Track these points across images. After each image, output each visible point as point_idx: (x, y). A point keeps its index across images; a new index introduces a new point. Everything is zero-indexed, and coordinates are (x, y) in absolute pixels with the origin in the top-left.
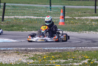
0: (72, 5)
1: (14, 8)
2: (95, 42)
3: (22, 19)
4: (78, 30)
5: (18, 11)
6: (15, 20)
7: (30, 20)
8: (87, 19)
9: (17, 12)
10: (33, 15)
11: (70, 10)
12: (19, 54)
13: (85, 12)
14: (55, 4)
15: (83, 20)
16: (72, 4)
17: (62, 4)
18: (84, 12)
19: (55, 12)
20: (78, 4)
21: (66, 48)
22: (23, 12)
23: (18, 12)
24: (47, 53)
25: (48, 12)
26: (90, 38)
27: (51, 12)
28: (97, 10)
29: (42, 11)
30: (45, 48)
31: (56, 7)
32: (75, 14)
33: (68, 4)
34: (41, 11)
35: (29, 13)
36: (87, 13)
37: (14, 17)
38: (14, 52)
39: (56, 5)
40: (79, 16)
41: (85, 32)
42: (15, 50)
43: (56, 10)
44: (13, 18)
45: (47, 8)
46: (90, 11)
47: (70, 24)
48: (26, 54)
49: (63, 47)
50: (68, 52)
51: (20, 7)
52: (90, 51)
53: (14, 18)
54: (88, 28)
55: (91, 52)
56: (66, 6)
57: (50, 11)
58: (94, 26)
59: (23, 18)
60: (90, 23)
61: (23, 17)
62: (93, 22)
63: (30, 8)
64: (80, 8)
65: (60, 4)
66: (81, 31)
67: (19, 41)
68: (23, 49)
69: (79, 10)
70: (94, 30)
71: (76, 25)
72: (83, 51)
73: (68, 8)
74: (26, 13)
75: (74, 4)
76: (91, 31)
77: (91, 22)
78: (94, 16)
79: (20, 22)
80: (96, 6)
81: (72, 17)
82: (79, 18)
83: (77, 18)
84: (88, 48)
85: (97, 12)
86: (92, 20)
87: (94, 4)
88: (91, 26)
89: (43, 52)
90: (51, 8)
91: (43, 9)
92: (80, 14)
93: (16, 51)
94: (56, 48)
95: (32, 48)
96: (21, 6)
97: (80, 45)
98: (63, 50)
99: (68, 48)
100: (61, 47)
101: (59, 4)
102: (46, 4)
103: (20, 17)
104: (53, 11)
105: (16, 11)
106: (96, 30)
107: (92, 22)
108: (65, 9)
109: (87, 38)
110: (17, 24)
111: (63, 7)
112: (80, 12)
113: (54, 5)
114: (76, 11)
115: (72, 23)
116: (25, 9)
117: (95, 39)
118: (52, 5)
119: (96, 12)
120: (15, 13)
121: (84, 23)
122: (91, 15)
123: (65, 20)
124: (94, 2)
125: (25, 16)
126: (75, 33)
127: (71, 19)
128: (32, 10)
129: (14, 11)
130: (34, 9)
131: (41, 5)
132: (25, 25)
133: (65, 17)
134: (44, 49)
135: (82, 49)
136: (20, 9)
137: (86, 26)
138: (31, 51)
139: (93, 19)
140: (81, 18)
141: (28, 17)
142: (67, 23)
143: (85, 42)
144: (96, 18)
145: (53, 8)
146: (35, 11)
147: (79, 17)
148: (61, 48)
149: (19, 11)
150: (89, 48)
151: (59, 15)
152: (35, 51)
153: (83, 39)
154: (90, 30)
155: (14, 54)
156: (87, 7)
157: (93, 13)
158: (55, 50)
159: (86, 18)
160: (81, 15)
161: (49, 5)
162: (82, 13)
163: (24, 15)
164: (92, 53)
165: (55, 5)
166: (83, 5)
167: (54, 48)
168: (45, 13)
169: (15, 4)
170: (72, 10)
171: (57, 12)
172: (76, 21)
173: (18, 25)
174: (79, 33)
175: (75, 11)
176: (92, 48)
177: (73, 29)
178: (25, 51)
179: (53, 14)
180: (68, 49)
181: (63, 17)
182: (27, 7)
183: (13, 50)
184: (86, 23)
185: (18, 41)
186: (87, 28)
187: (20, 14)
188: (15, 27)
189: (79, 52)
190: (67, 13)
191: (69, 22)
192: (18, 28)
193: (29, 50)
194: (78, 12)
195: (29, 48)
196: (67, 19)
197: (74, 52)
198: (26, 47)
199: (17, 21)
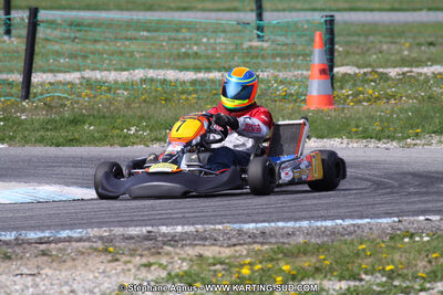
0: (365, 10)
1: (78, 35)
3: (124, 84)
4: (402, 130)
5: (99, 47)
6: (88, 91)
7: (160, 89)
9: (93, 53)
10: (173, 63)
11: (359, 35)
12: (117, 260)
13: (431, 44)
14: (281, 6)
15: (427, 80)
16: (366, 5)
18: (430, 40)
19: (284, 48)
20: (397, 5)
21: (348, 222)
22: (122, 48)
23: (101, 53)
24: (257, 247)
25: (246, 45)
27: (265, 45)
29: (220, 44)
30: (246, 227)
31: (290, 19)
32: (381, 52)
33: (347, 6)
34: (212, 41)
35: (152, 56)
36: (441, 44)
37: (83, 78)
38: (91, 248)
39: (287, 13)
40: (403, 62)
41: (436, 138)
42: (94, 236)
43: (286, 36)
44: (77, 81)
45: (241, 27)
47: (360, 102)
48: (152, 255)
49: (333, 218)
50: (361, 244)
51: (110, 25)
53: (81, 84)
56: (339, 17)
57: (256, 43)
59: (124, 79)
61: (124, 76)
63: (156, 30)
64: (406, 24)
65: (306, 6)
68: (134, 231)
69: (401, 34)
72: (435, 234)
73: (345, 23)
74: (138, 56)
75: (377, 6)
79: (111, 102)
81: (369, 70)
82: (404, 74)
83: (393, 72)
89: (235, 245)
90: (260, 28)
91: (223, 35)
93: (99, 245)
94: (297, 225)
95: (179, 229)
96: (112, 20)
97: (417, 207)
98: (333, 232)
99: (360, 222)
100: (325, 218)
101: (299, 6)
102: (235, 10)
103: (112, 76)
104: (273, 41)
105: (90, 47)
108: (336, 32)
110: (98, 110)
111: (323, 20)
112: (407, 45)
113: (276, 14)
114: (389, 40)
115: (369, 100)
116: (131, 33)
118: (267, 11)
120: (85, 57)
123: (337, 85)
125: (137, 71)
126: (389, 145)
127: (365, 80)
129: (79, 46)
130: (180, 35)
131: (213, 15)
132: (138, 113)
133: (336, 70)
134: (240, 232)
135: (429, 225)
136: (107, 35)
138: (174, 240)
140: (415, 70)
141: (151, 73)
142: (348, 96)
146: (183, 46)
147: (406, 69)
148: (324, 224)
149: (107, 47)
151: (305, 59)
152: (195, 240)
155: (93, 256)
158: (294, 234)
159: (437, 69)
160: (415, 55)
161: (252, 10)
162: (419, 45)
163: (131, 66)
165: (281, 14)
166: (421, 9)
167: (291, 224)
168: (233, 54)
169: (82, 14)
170: (367, 36)
171: (294, 44)
172: (390, 87)
173: (104, 117)
174: (409, 146)
175: (384, 40)
177: (377, 127)
178: (148, 244)
179: (274, 56)
180: (359, 227)
181: (327, 71)
182: (145, 26)
183: (89, 239)
187: (111, 60)
188: (90, 125)
189: (417, 239)
190: (341, 49)
191: (356, 95)
192: (103, 128)
193: (164, 235)
194: (395, 43)
195: (164, 229)
196: (347, 81)
197: (391, 238)
198: (149, 223)
199: (95, 97)
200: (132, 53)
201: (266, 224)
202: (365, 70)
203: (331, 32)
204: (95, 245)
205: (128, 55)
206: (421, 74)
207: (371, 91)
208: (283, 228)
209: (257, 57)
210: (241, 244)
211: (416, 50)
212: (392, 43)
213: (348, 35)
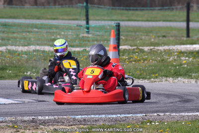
0: (135, 20)
1: (6, 29)
2: (187, 101)
3: (25, 52)
4: (150, 74)
5: (15, 35)
6: (9, 55)
7: (41, 54)
8: (170, 50)
9: (12, 38)
10: (48, 43)
11: (132, 32)
12: (18, 131)
13: (164, 36)
14: (98, 18)
15: (161, 52)
16: (135, 18)
17: (114, 18)
18: (164, 34)
19: (98, 37)
20: (149, 19)
21: (123, 116)
22: (26, 36)
23: (15, 38)
24: (82, 126)
25: (81, 35)
26: (176, 94)
27: (90, 35)
28: (191, 31)
29: (70, 35)
30: (77, 117)
31: (101, 24)
32: (141, 39)
33: (127, 19)
34: (66, 33)
35: (39, 40)
36: (169, 37)
37: (7, 49)
38: (7, 126)
39: (100, 22)
40: (152, 44)
41: (164, 79)
42: (9, 121)
43: (99, 32)
44: (4, 51)
45: (78, 27)
46: (174, 32)
47: (131, 62)
48: (34, 129)
49: (116, 114)
50: (128, 125)
51: (19, 25)
52: (177, 122)
53: (6, 52)
54: (172, 71)
55: (179, 125)
56: (122, 24)
57: (86, 35)
58: (186, 66)
59: (25, 50)
60: (177, 60)
61: (25, 49)
62: (183, 58)
63: (40, 28)
64: (153, 27)
65: (109, 18)
66: (157, 77)
67: (18, 102)
68: (26, 118)
69: (151, 32)
70: (186, 75)
71: (144, 64)
72: (161, 122)
73: (126, 26)
74: (32, 39)
75: (140, 19)
76: (178, 78)
77: (178, 57)
78: (184, 44)
79: (19, 61)
80: (188, 21)
81: (135, 47)
82: (151, 50)
83: (146, 49)
84: (172, 114)
85: (191, 34)
86: (181, 53)
87: (185, 18)
88: (178, 66)
89: (72, 125)
90: (88, 28)
91: (71, 31)
92: (153, 40)
93: (11, 125)
94: (100, 116)
95: (47, 117)
96: (21, 23)
97: (154, 109)
98: (116, 120)
99: (128, 115)
100: (113, 114)
101: (106, 18)
102: (77, 19)
103: (20, 49)
104: (93, 34)
105: (10, 35)
106: (189, 76)
107: (180, 57)
108: (121, 30)
109: (170, 93)
110: (13, 64)
111: (115, 25)
112: (153, 37)
113: (94, 22)
114: (145, 34)
115: (135, 61)
116: (30, 29)
117: (187, 95)
118: (91, 20)
119: (188, 36)
120: (8, 40)
121: (163, 60)
122: (177, 41)
123: (121, 54)
124: (185, 14)
125: (31, 46)
126: (143, 81)
127: (133, 52)
128: (47, 32)
129: (6, 35)
130: (51, 31)
131: (67, 22)
132: (31, 65)
133: (120, 47)
134: (74, 120)
135: (159, 117)
136: (19, 30)
137: (168, 66)
138: (44, 123)
139: (183, 51)
140: (156, 48)
141: (38, 48)
142: (126, 59)
143: (166, 101)
144: (189, 49)
145: (94, 28)
146: (53, 35)
147: (152, 47)
148: (112, 116)
149: (18, 36)
150: (174, 114)
151: (107, 42)
152: (54, 123)
153: (160, 94)
154: (177, 75)
155: (7, 129)
156: (168, 24)
157: (183, 37)
158: (98, 120)
159: (166, 47)
160: (156, 41)
161: (84, 20)
162: (159, 37)
163: (29, 44)
164: (182, 125)
165: (97, 22)
166: (160, 21)
167: (97, 116)
168: (75, 40)
169: (7, 20)
170: (135, 32)
171: (103, 35)
172: (145, 55)
173: (16, 67)
174: (152, 82)
175: (143, 34)
176: (181, 114)
177: (138, 72)
178: (33, 124)
179: (93, 41)
180: (127, 117)
181: (117, 48)
182: (36, 26)
183: (6, 122)
184: (168, 59)
185: (16, 102)
186: (170, 72)
187: (20, 42)
188: (10, 70)
189: (153, 123)
190: (124, 38)
191: (129, 59)
192: (15, 72)
193: (40, 120)
194: (148, 36)
195: (40, 118)
196: (126, 52)
197: (142, 123)
198: (33, 115)
199: (12, 58)
200: (30, 39)
201: (86, 116)
202: (134, 48)
203: (118, 30)
204: (8, 125)
205: (28, 39)
206: (158, 50)
207: (136, 57)
208: (93, 118)
209: (86, 41)
210: (75, 125)
211: (157, 39)
212: (146, 36)
213: (127, 32)
